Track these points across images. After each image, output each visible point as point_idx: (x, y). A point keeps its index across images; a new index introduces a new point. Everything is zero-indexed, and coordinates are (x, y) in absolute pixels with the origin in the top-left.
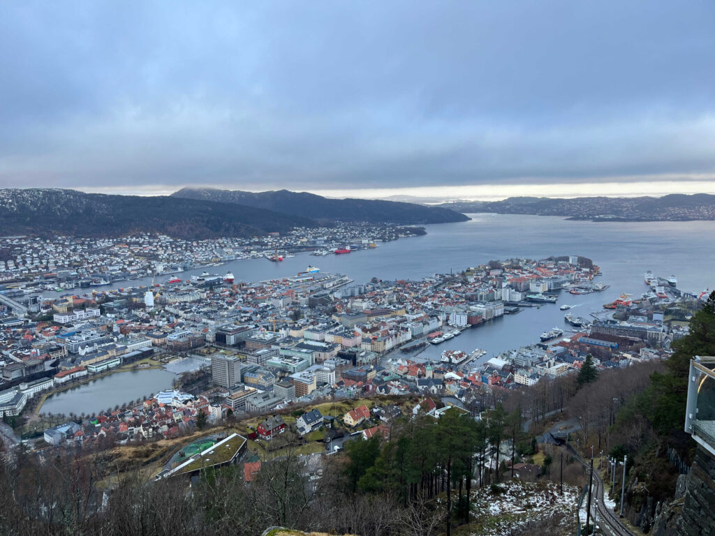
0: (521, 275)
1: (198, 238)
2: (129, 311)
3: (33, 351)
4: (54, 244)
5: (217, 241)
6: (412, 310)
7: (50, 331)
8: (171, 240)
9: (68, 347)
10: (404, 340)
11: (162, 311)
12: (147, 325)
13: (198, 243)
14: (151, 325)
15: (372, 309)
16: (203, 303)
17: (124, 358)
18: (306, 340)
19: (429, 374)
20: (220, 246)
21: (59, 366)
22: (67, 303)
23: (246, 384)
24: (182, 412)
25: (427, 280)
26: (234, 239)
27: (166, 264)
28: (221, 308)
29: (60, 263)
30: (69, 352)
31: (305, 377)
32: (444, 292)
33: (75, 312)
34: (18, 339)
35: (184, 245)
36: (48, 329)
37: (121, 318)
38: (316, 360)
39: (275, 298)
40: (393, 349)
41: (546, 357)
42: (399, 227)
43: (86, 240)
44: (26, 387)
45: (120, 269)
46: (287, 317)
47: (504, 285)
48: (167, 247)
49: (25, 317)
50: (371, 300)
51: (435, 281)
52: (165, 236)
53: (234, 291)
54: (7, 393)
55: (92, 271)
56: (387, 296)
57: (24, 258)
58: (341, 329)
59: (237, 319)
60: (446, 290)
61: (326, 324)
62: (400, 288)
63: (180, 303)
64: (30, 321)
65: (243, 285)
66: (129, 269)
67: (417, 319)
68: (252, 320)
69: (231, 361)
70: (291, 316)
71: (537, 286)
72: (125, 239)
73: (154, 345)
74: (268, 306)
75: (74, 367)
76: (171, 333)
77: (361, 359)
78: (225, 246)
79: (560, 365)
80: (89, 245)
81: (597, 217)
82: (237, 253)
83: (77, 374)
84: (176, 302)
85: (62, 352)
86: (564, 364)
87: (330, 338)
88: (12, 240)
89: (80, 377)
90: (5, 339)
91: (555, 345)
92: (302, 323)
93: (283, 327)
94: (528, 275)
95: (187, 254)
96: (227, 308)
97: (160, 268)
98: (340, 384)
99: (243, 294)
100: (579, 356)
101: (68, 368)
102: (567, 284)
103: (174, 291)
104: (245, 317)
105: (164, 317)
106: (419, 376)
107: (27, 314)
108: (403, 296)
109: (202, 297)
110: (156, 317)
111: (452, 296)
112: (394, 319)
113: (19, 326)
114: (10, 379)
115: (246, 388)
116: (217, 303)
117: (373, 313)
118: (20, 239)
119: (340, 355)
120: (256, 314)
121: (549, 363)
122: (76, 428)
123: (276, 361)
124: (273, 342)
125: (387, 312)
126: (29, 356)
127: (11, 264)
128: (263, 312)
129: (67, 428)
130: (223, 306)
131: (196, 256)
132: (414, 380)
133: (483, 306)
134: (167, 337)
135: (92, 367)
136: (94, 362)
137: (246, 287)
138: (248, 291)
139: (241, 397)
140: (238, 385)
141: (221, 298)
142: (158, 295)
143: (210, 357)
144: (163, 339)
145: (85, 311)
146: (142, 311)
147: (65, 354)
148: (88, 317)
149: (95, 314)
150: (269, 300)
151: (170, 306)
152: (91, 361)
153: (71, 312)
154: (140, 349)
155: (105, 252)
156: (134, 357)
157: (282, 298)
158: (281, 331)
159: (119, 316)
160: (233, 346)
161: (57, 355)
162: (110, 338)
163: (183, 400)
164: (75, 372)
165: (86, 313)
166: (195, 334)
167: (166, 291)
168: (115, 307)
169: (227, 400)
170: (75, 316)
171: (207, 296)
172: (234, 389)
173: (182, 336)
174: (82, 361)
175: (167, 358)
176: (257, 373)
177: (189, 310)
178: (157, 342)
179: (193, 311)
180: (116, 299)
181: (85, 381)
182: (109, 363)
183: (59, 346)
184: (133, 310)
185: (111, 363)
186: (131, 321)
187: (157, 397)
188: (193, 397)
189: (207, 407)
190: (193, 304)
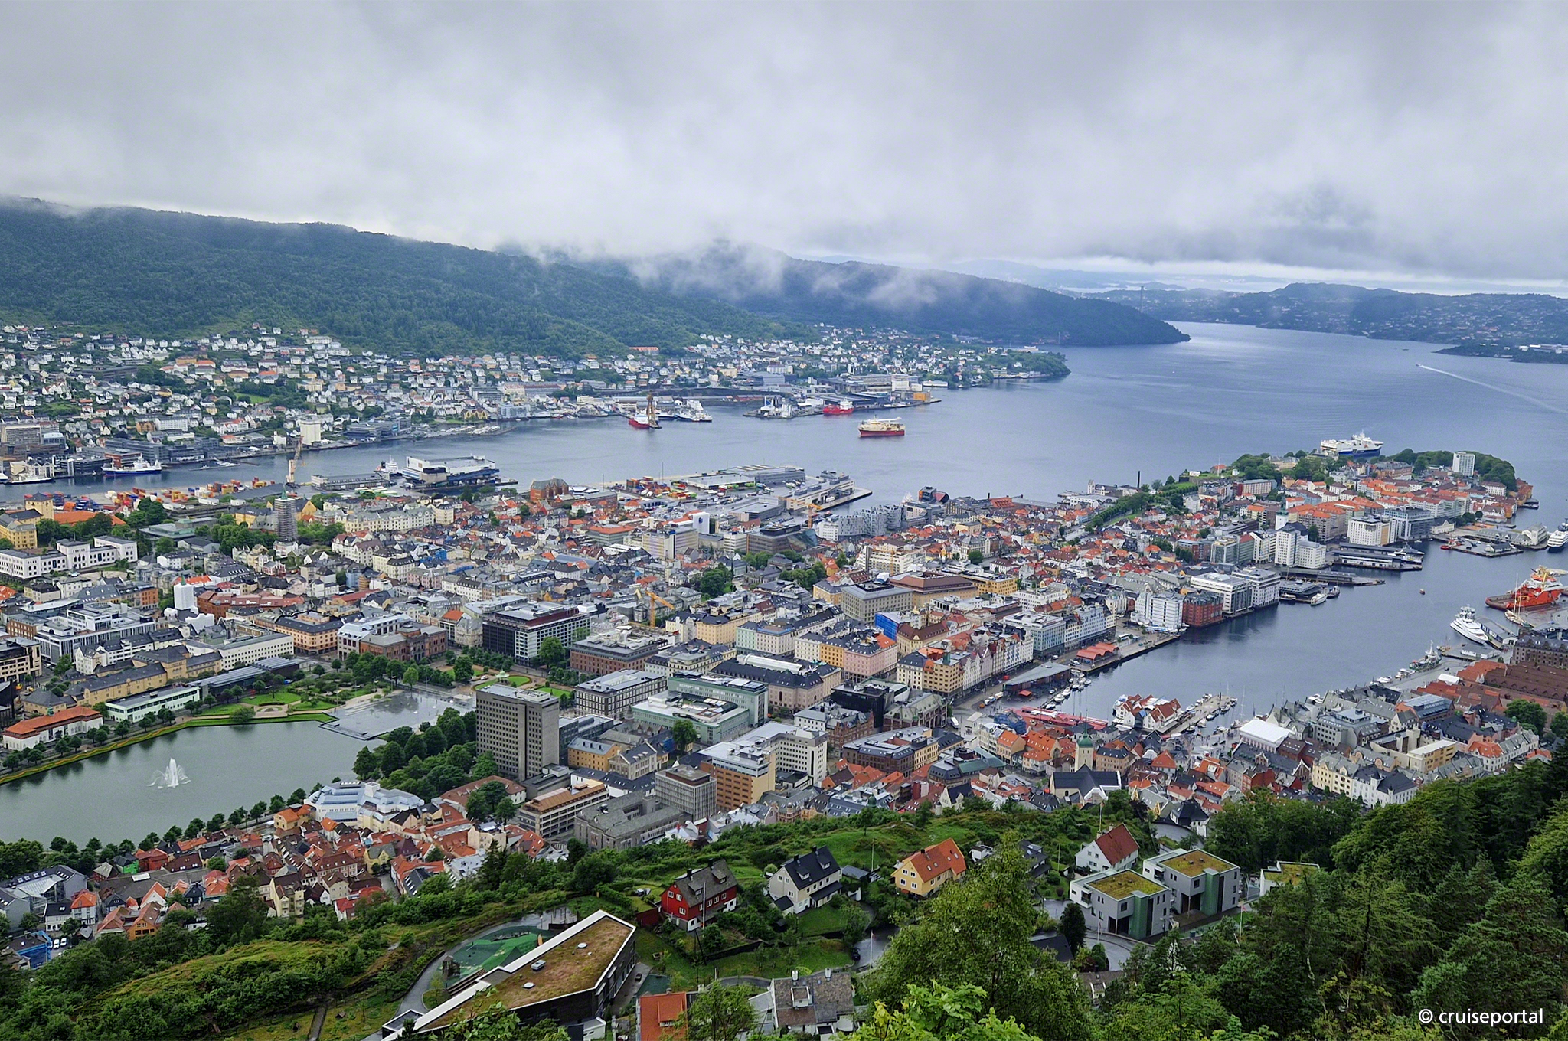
0: (1325, 498)
1: (425, 350)
2: (227, 552)
5: (478, 361)
6: (1035, 580)
8: (344, 352)
9: (43, 648)
10: (1015, 662)
11: (324, 556)
12: (281, 593)
13: (423, 366)
14: (288, 595)
15: (925, 575)
16: (444, 536)
17: (210, 686)
18: (743, 651)
19: (1082, 758)
20: (489, 378)
21: (17, 704)
22: (36, 521)
23: (576, 769)
24: (389, 846)
25: (1075, 500)
27: (330, 418)
28: (496, 552)
30: (45, 660)
31: (743, 755)
32: (1120, 534)
33: (61, 548)
35: (383, 370)
37: (200, 570)
38: (770, 710)
39: (652, 531)
40: (982, 685)
41: (1396, 724)
42: (993, 350)
43: (89, 340)
45: (191, 429)
46: (686, 585)
47: (1280, 522)
48: (330, 371)
50: (922, 547)
51: (1096, 505)
52: (327, 340)
53: (534, 509)
55: (106, 431)
56: (967, 540)
58: (840, 626)
59: (544, 587)
60: (1126, 528)
61: (797, 611)
62: (998, 519)
63: (376, 535)
65: (558, 491)
66: (219, 430)
67: (1049, 606)
68: (586, 591)
69: (533, 705)
70: (695, 584)
71: (1368, 528)
72: (206, 341)
73: (300, 650)
74: (631, 553)
75: (62, 708)
76: (351, 618)
77: (895, 710)
79: (1433, 746)
81: (1524, 348)
83: (72, 726)
84: (366, 531)
85: (26, 665)
86: (1445, 743)
87: (808, 650)
91: (1419, 692)
92: (732, 604)
93: (677, 613)
94: (1343, 497)
95: (391, 394)
96: (515, 556)
97: (311, 431)
98: (838, 776)
99: (559, 516)
100: (1482, 724)
101: (44, 711)
102: (1448, 527)
103: (356, 500)
104: (567, 580)
105: (329, 572)
106: (1057, 763)
108: (1007, 540)
109: (440, 520)
110: (304, 572)
111: (1141, 547)
112: (985, 604)
115: (578, 781)
116: (485, 539)
117: (931, 585)
119: (837, 697)
120: (595, 572)
121: (1406, 739)
122: (76, 882)
123: (657, 705)
124: (649, 655)
125: (964, 584)
128: (619, 570)
129: (49, 883)
130: (503, 547)
131: (417, 402)
132: (1043, 774)
133: (1226, 577)
134: (340, 630)
135: (117, 710)
136: (125, 694)
137: (568, 497)
138: (575, 510)
139: (561, 806)
140: (553, 772)
141: (495, 524)
142: (309, 508)
143: (469, 689)
144: (329, 634)
145: (92, 546)
146: (263, 552)
147: (34, 669)
148: (102, 562)
149: (123, 556)
150: (635, 538)
151: (346, 542)
152: (114, 692)
153: (50, 548)
154: (259, 662)
155: (143, 376)
156: (240, 683)
157: (672, 532)
158: (670, 626)
159: (195, 564)
160: (535, 663)
161: (9, 670)
162: (171, 626)
163: (392, 812)
164: (65, 723)
165: (97, 553)
166: (424, 624)
167: (333, 499)
168: (181, 539)
169: (522, 813)
170: (61, 559)
171: (457, 521)
172: (540, 783)
173: (385, 629)
174: (87, 691)
175: (338, 692)
176: (604, 740)
177: (405, 555)
178: (309, 645)
179: (416, 559)
180: (182, 513)
181: (96, 751)
182: (169, 699)
183: (15, 644)
184: (235, 550)
185: (175, 698)
186: (232, 581)
187: (315, 801)
188: (422, 803)
189: (465, 834)
190: (414, 539)
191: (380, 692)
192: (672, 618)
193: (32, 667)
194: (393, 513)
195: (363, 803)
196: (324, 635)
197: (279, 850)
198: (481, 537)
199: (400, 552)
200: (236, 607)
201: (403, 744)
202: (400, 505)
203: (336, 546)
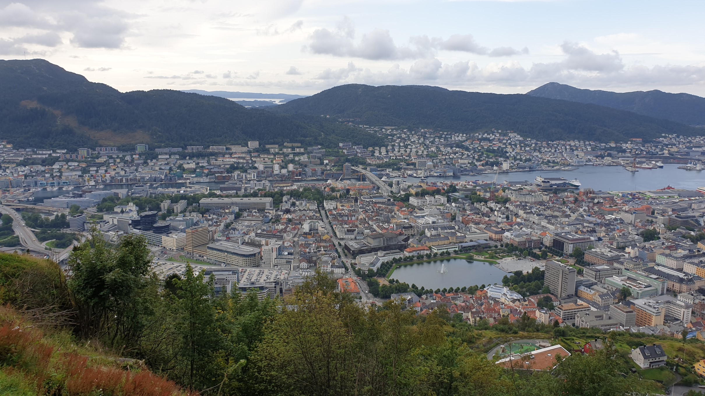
2: (473, 203)
3: (392, 225)
4: (417, 136)
7: (405, 211)
9: (417, 227)
11: (503, 208)
12: (487, 219)
13: (548, 144)
14: (490, 220)
16: (545, 206)
17: (462, 246)
18: (658, 265)
21: (409, 242)
22: (421, 189)
23: (579, 298)
24: (509, 310)
26: (587, 143)
27: (513, 162)
28: (563, 213)
29: (420, 153)
30: (418, 231)
31: (650, 306)
33: (426, 198)
34: (381, 214)
35: (533, 145)
36: (404, 209)
37: (464, 209)
38: (667, 290)
39: (626, 212)
43: (444, 134)
44: (383, 254)
45: (469, 163)
46: (637, 235)
48: (515, 145)
49: (389, 196)
52: (516, 134)
53: (580, 199)
54: (368, 256)
55: (444, 163)
57: (393, 146)
59: (578, 228)
61: (687, 251)
63: (521, 203)
64: (392, 200)
65: (591, 193)
66: (478, 164)
68: (596, 232)
70: (642, 234)
73: (491, 239)
74: (616, 219)
75: (420, 246)
76: (508, 230)
78: (577, 149)
80: (446, 139)
82: (589, 157)
83: (422, 252)
84: (518, 201)
85: (413, 232)
87: (690, 269)
88: (386, 130)
89: (425, 255)
90: (372, 212)
93: (632, 246)
96: (569, 215)
97: (505, 166)
98: (695, 324)
99: (589, 202)
101: (415, 246)
104: (588, 227)
105: (504, 214)
107: (390, 194)
109: (544, 200)
110: (496, 213)
113: (383, 203)
114: (371, 246)
115: (580, 302)
116: (560, 208)
118: (392, 130)
119: (701, 291)
120: (600, 225)
122: (416, 298)
123: (617, 281)
124: (616, 259)
126: (387, 229)
127: (383, 150)
128: (610, 225)
129: (410, 297)
130: (565, 212)
131: (544, 157)
134: (504, 234)
135: (434, 249)
136: (437, 244)
137: (594, 195)
138: (596, 201)
139: (571, 310)
141: (564, 203)
142: (501, 191)
143: (545, 261)
144: (501, 235)
145: (435, 198)
146: (484, 205)
147: (415, 233)
148: (436, 203)
149: (442, 202)
150: (618, 213)
151: (511, 204)
152: (435, 243)
153: (423, 197)
154: (478, 241)
155: (458, 146)
156: (471, 246)
157: (634, 213)
158: (627, 250)
159: (462, 206)
160: (571, 256)
161: (408, 232)
162: (453, 225)
163: (512, 299)
164: (420, 250)
165: (435, 200)
166: (533, 236)
167: (509, 189)
168: (460, 198)
170: (426, 201)
171: (550, 200)
173: (519, 236)
174: (427, 242)
175: (501, 255)
176: (593, 289)
177: (530, 211)
178: (494, 237)
179: (534, 212)
180: (461, 190)
181: (427, 260)
182: (449, 248)
183: (411, 225)
184: (475, 203)
185: (451, 248)
186: (473, 213)
187: (488, 289)
188: (522, 297)
189: (535, 311)
190: (534, 206)
191: (515, 257)
192: (628, 247)
194: (528, 196)
195: (503, 293)
196: (499, 235)
198: (558, 207)
199: (528, 210)
201: (519, 276)
202: (530, 193)
203: (507, 206)
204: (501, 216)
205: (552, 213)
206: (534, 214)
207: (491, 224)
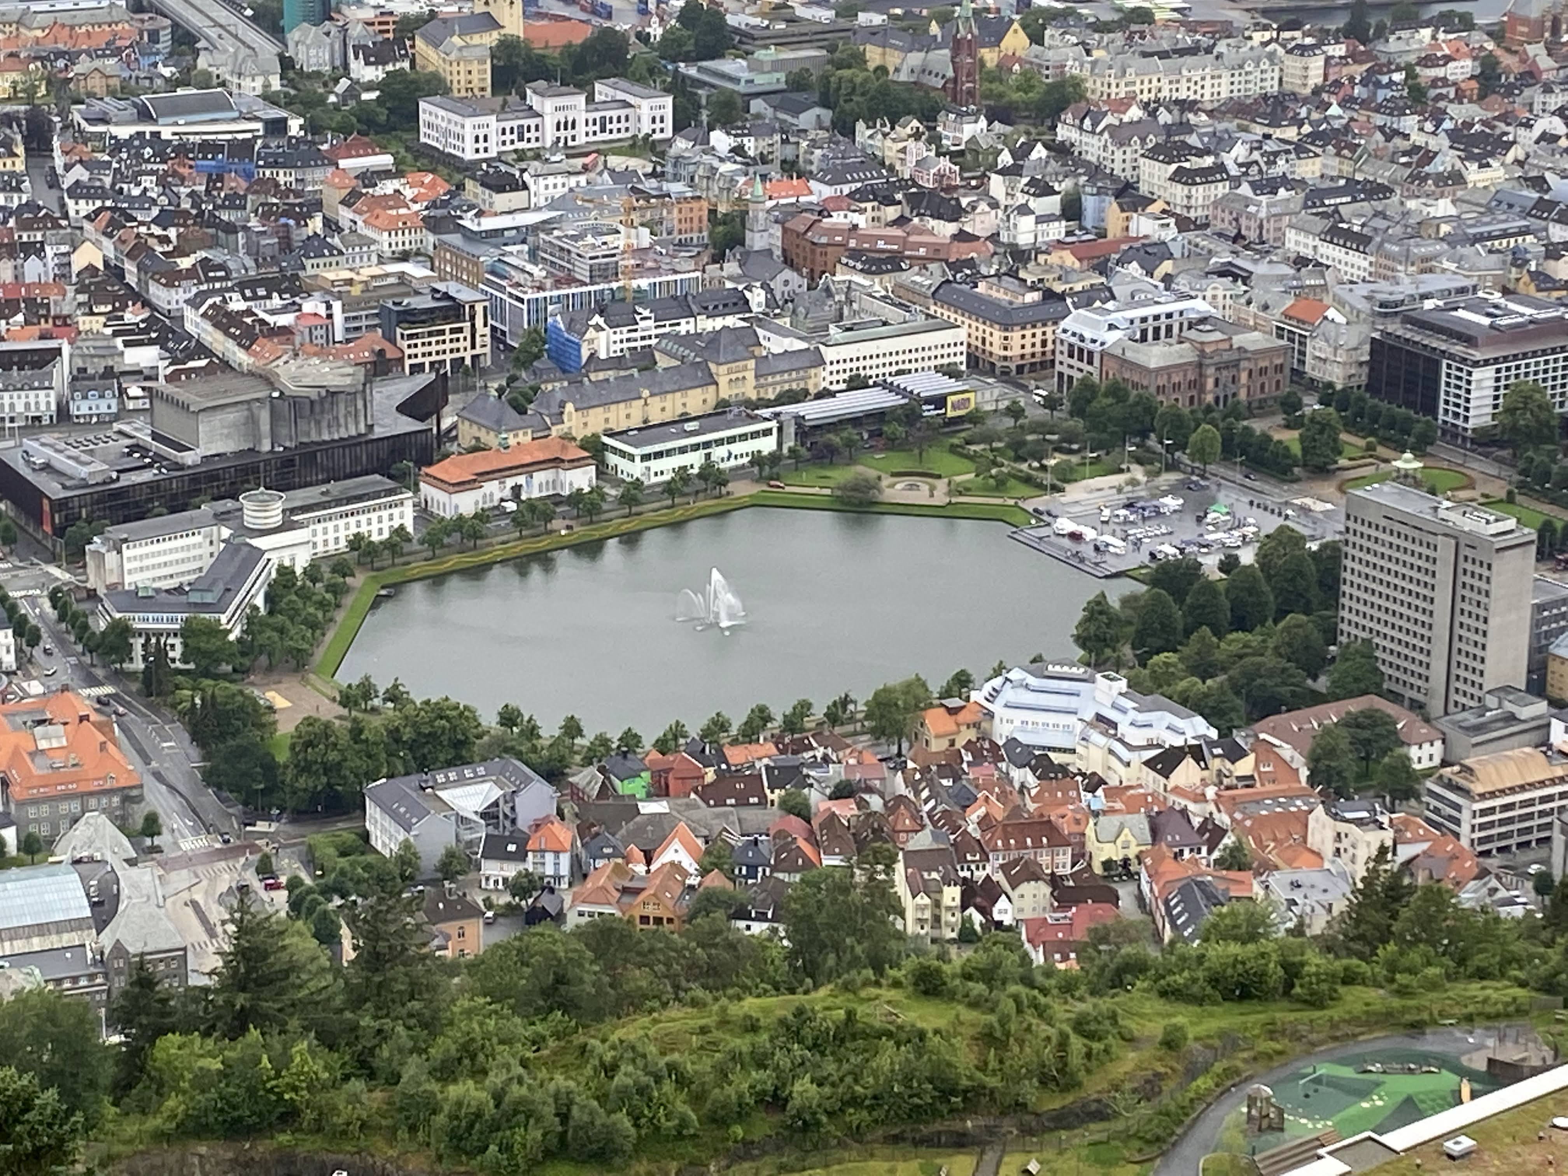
3: (312, 305)
7: (397, 199)
9: (495, 309)
11: (1039, 152)
12: (945, 229)
14: (961, 236)
16: (1297, 122)
17: (799, 420)
21: (447, 419)
22: (490, 39)
24: (1140, 822)
28: (1416, 168)
30: (497, 336)
33: (534, 99)
34: (231, 229)
36: (388, 187)
37: (790, 167)
44: (274, 516)
49: (269, 98)
53: (1511, 65)
54: (173, 533)
59: (1518, 259)
63: (1151, 109)
64: (295, 126)
69: (1472, 541)
73: (978, 362)
75: (524, 437)
76: (1086, 299)
83: (540, 477)
84: (1130, 99)
85: (462, 339)
89: (557, 500)
90: (164, 220)
96: (1457, 178)
101: (490, 439)
105: (1047, 191)
107: (276, 84)
109: (1293, 83)
110: (997, 185)
114: (189, 458)
116: (1391, 134)
126: (285, 331)
129: (490, 792)
130: (1429, 156)
134: (1063, 324)
135: (623, 454)
136: (636, 421)
139: (1523, 788)
140: (1509, 707)
141: (1417, 97)
142: (1016, 39)
143: (1329, 488)
144: (1039, 332)
145: (590, 100)
146: (916, 137)
147: (478, 351)
148: (606, 136)
149: (646, 128)
151: (1087, 122)
152: (622, 415)
153: (513, 98)
154: (898, 380)
156: (856, 420)
159: (782, 152)
160: (1484, 442)
161: (434, 348)
162: (729, 285)
163: (1150, 746)
164: (529, 468)
165: (598, 115)
166: (1240, 326)
168: (757, 95)
169: (1431, 793)
170: (532, 122)
171: (1331, 84)
172: (1478, 729)
173: (1157, 330)
174: (570, 407)
175: (1052, 462)
177: (1208, 161)
178: (998, 351)
179: (1234, 171)
180: (762, 40)
181: (581, 532)
182: (720, 442)
183: (447, 296)
184: (860, 126)
185: (731, 440)
186: (851, 195)
187: (992, 698)
188: (1213, 734)
189: (1303, 819)
190: (1231, 125)
191: (1138, 472)
193: (473, 347)
194: (1189, 60)
195: (1089, 716)
196: (1028, 333)
197: (917, 793)
198: (1381, 129)
199: (1201, 153)
200: (855, 254)
201: (1179, 596)
202: (1206, 41)
203: (1063, 133)
204: (1033, 203)
205: (1347, 168)
206: (1236, 181)
207: (970, 263)
